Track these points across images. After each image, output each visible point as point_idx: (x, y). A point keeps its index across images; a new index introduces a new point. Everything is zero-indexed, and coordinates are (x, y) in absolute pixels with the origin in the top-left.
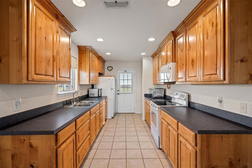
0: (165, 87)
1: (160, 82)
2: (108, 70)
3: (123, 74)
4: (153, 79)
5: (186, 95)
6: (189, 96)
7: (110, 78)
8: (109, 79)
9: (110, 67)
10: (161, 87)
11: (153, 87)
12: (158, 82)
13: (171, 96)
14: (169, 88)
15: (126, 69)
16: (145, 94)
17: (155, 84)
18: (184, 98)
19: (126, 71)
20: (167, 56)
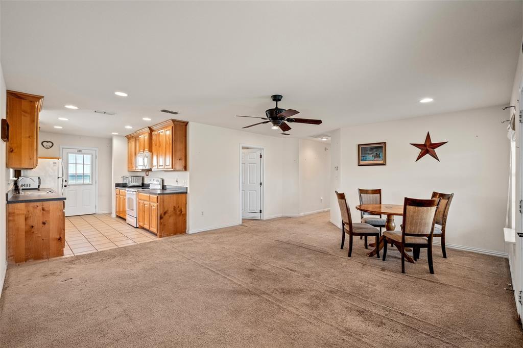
0: (143, 174)
1: (137, 168)
2: (43, 146)
3: (75, 155)
4: (128, 165)
5: (160, 180)
6: (163, 181)
7: (56, 160)
8: (55, 163)
9: (47, 142)
10: (138, 174)
11: (127, 174)
12: (134, 169)
13: (149, 183)
14: (148, 175)
15: (80, 148)
16: (116, 184)
17: (131, 171)
18: (159, 183)
19: (80, 151)
20: (144, 139)
